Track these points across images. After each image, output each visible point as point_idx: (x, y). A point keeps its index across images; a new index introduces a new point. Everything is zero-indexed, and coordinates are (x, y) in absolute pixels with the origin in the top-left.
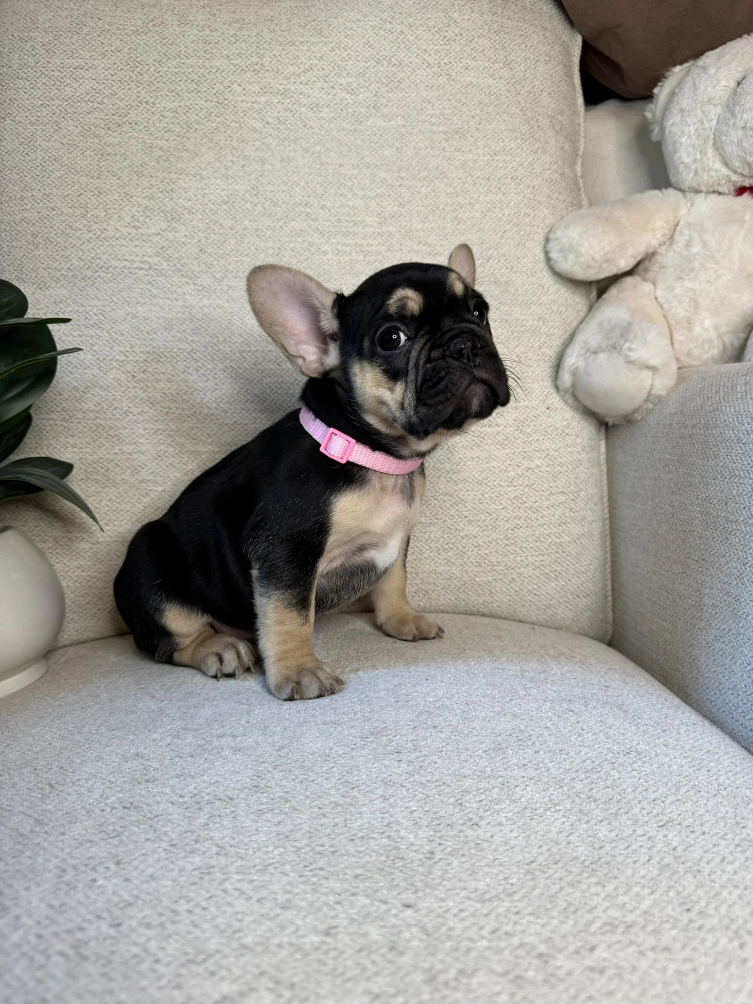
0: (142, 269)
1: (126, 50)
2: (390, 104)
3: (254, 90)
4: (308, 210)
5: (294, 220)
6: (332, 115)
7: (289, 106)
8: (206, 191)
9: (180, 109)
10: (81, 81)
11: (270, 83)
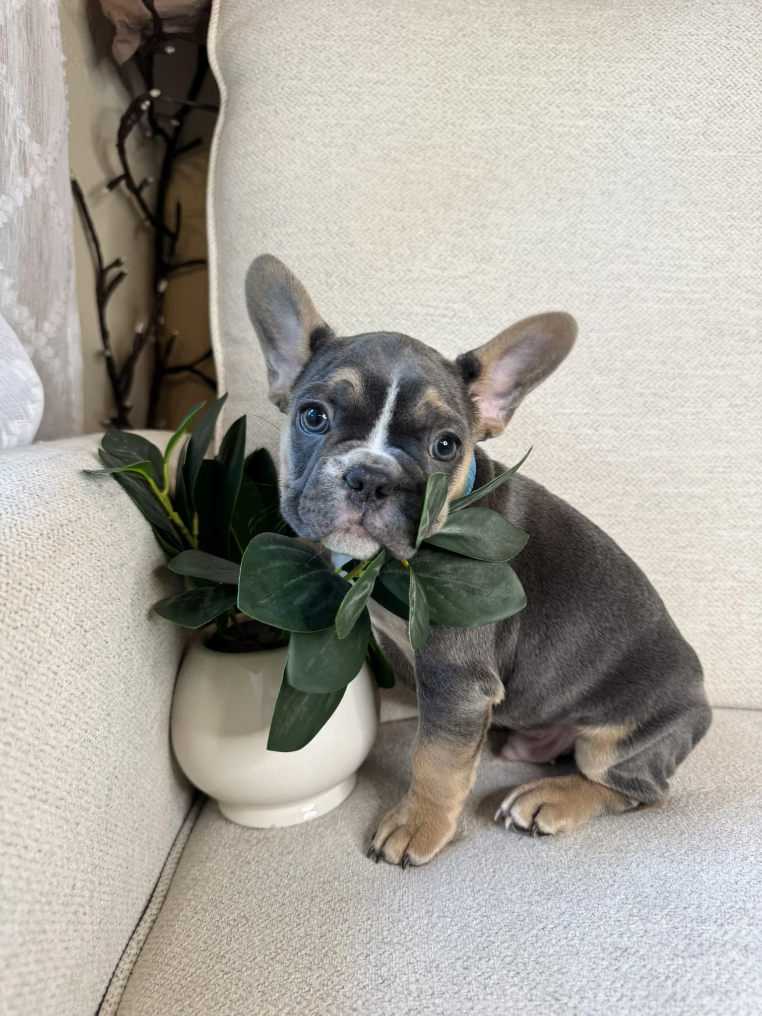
0: (445, 316)
1: (433, 63)
2: (721, 131)
3: (573, 112)
4: (629, 252)
5: (612, 262)
6: (657, 142)
7: (611, 132)
8: (519, 228)
9: (489, 132)
10: (381, 98)
11: (592, 105)
